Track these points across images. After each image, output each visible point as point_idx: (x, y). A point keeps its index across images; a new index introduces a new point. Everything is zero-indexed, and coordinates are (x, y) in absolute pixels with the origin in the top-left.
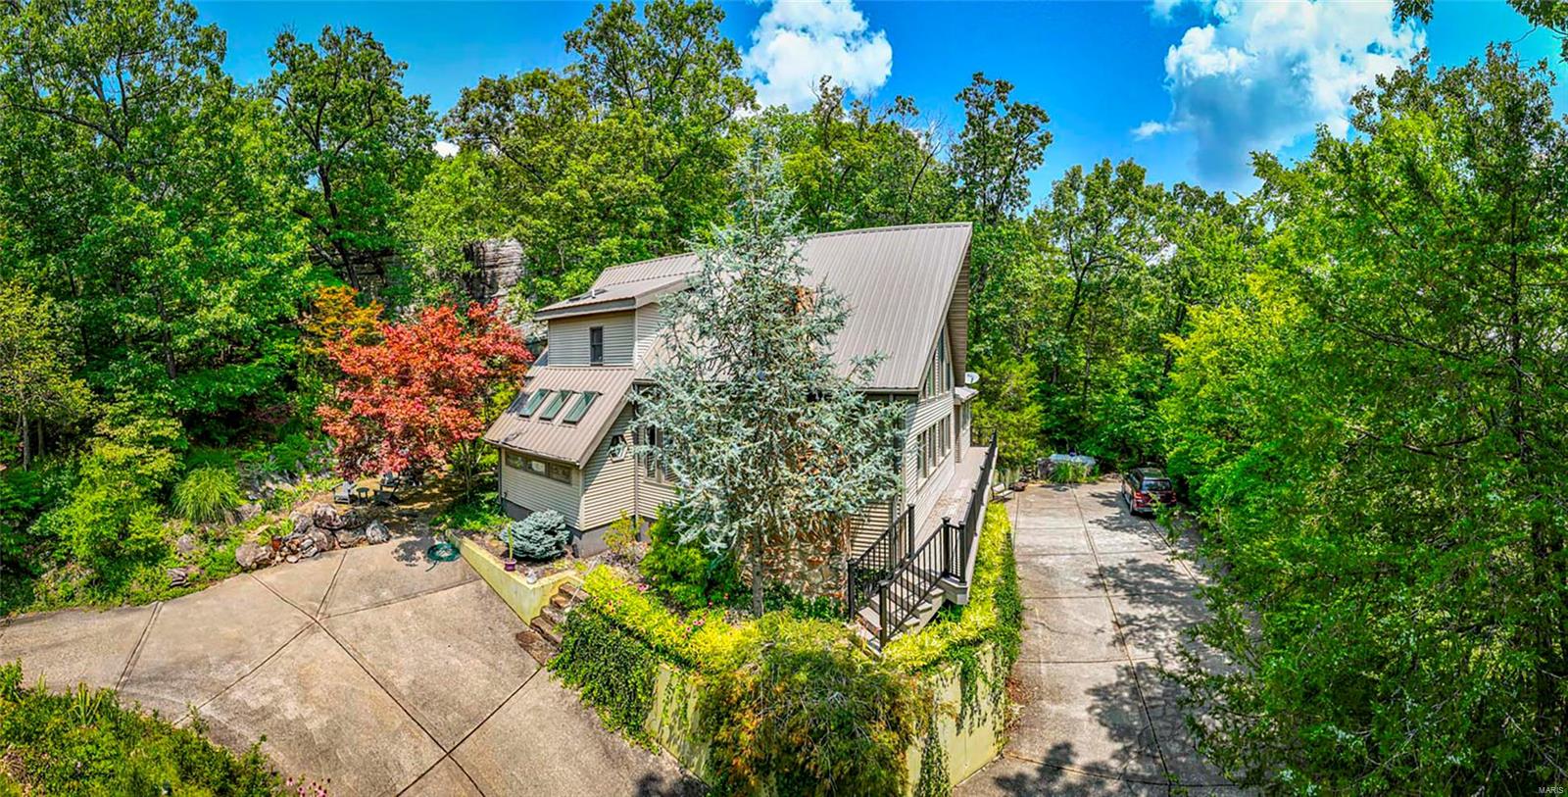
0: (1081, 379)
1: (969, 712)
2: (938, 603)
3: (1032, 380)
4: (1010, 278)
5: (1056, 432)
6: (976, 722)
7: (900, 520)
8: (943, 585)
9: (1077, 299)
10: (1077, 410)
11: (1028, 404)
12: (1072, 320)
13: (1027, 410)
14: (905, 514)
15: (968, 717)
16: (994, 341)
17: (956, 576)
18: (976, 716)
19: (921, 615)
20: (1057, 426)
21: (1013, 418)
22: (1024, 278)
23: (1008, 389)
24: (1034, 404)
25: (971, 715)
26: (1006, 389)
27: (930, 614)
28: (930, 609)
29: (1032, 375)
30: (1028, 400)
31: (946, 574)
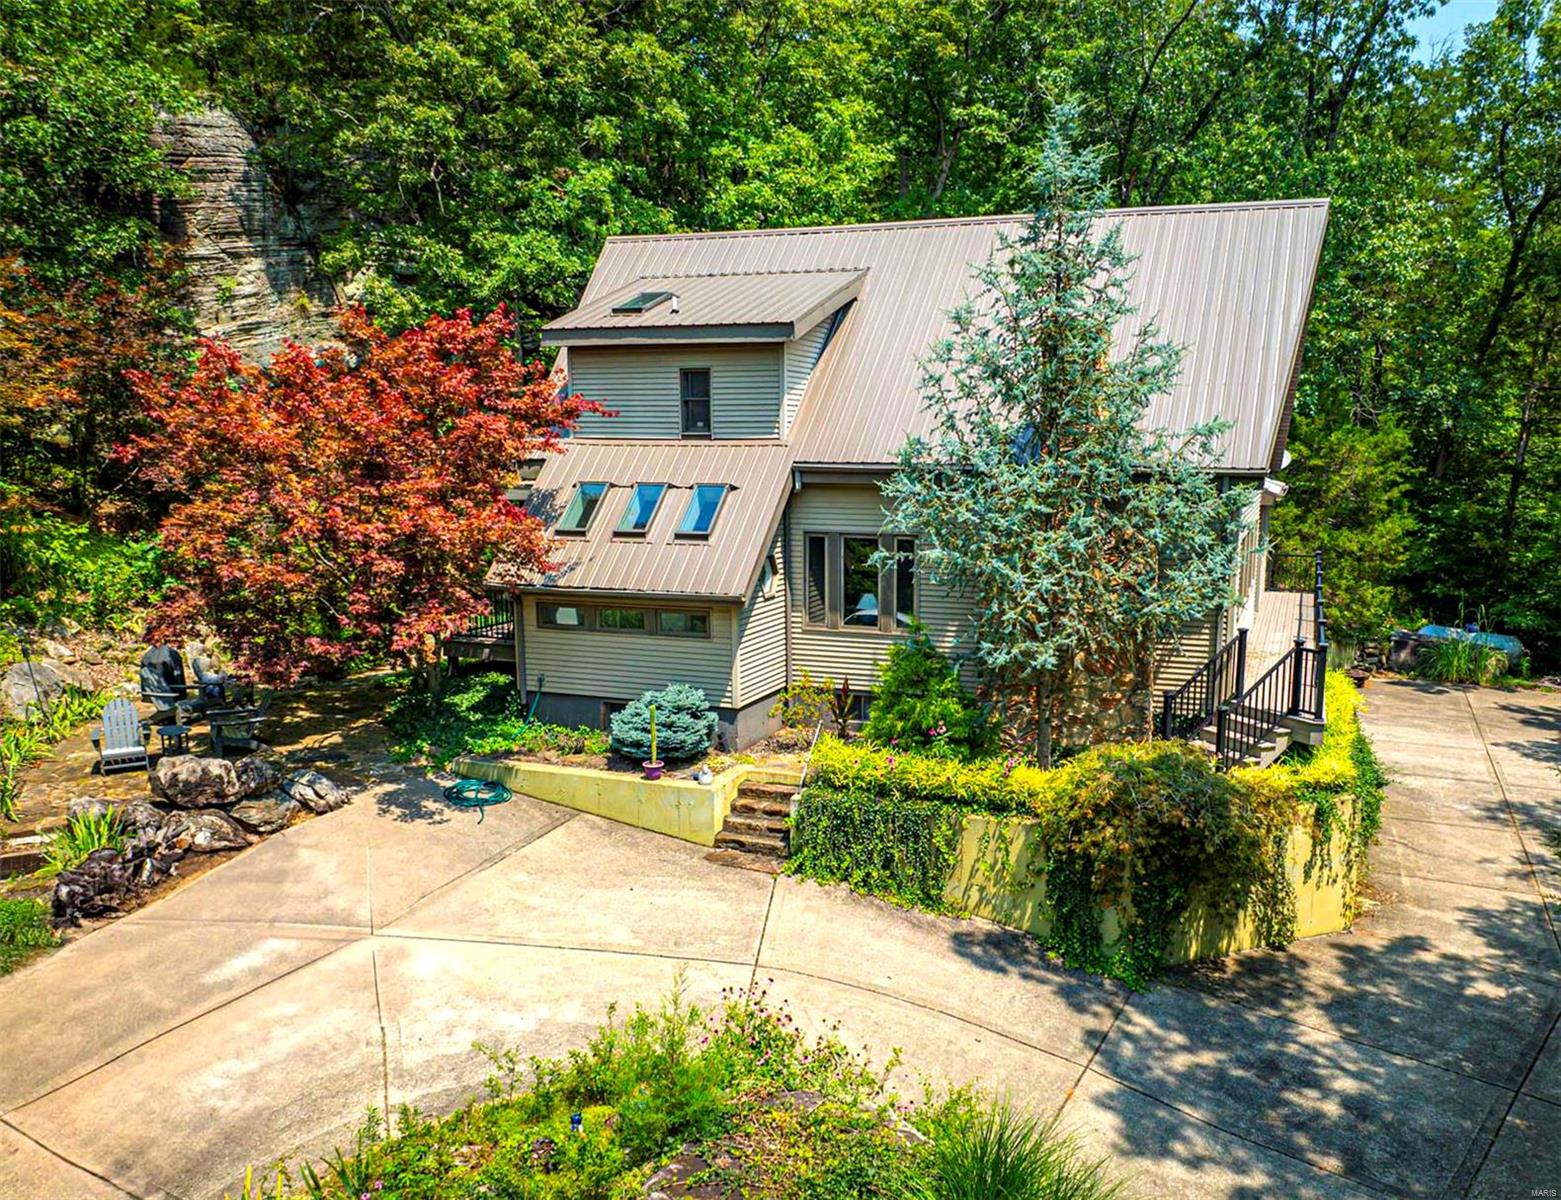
0: (1507, 469)
1: (1319, 863)
2: (1282, 744)
3: (1395, 466)
4: (1363, 257)
5: (1437, 580)
6: (1325, 878)
7: (1228, 649)
8: (1292, 724)
9: (1509, 286)
10: (1489, 534)
11: (1385, 516)
12: (1492, 331)
13: (1380, 528)
14: (1233, 642)
15: (1317, 868)
16: (1321, 386)
17: (1309, 712)
18: (1326, 871)
19: (1263, 754)
20: (1440, 568)
21: (1349, 540)
22: (1394, 257)
23: (1345, 483)
24: (1396, 516)
25: (1321, 868)
26: (1340, 484)
27: (1273, 755)
28: (1273, 749)
29: (1396, 456)
30: (1384, 507)
31: (1294, 710)
